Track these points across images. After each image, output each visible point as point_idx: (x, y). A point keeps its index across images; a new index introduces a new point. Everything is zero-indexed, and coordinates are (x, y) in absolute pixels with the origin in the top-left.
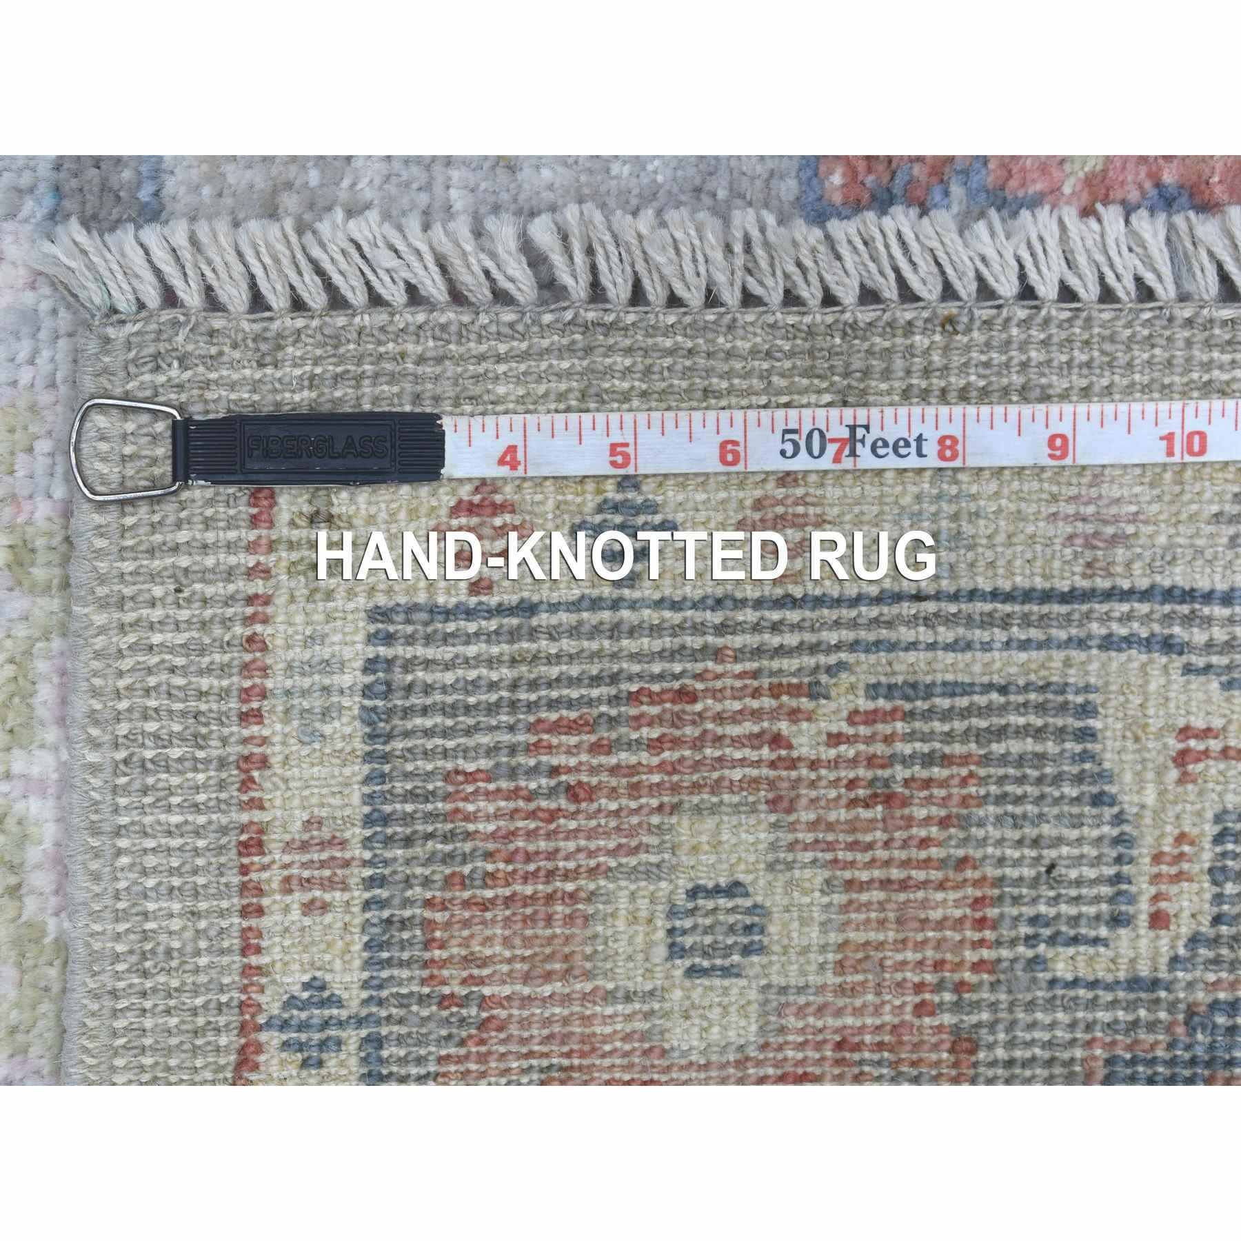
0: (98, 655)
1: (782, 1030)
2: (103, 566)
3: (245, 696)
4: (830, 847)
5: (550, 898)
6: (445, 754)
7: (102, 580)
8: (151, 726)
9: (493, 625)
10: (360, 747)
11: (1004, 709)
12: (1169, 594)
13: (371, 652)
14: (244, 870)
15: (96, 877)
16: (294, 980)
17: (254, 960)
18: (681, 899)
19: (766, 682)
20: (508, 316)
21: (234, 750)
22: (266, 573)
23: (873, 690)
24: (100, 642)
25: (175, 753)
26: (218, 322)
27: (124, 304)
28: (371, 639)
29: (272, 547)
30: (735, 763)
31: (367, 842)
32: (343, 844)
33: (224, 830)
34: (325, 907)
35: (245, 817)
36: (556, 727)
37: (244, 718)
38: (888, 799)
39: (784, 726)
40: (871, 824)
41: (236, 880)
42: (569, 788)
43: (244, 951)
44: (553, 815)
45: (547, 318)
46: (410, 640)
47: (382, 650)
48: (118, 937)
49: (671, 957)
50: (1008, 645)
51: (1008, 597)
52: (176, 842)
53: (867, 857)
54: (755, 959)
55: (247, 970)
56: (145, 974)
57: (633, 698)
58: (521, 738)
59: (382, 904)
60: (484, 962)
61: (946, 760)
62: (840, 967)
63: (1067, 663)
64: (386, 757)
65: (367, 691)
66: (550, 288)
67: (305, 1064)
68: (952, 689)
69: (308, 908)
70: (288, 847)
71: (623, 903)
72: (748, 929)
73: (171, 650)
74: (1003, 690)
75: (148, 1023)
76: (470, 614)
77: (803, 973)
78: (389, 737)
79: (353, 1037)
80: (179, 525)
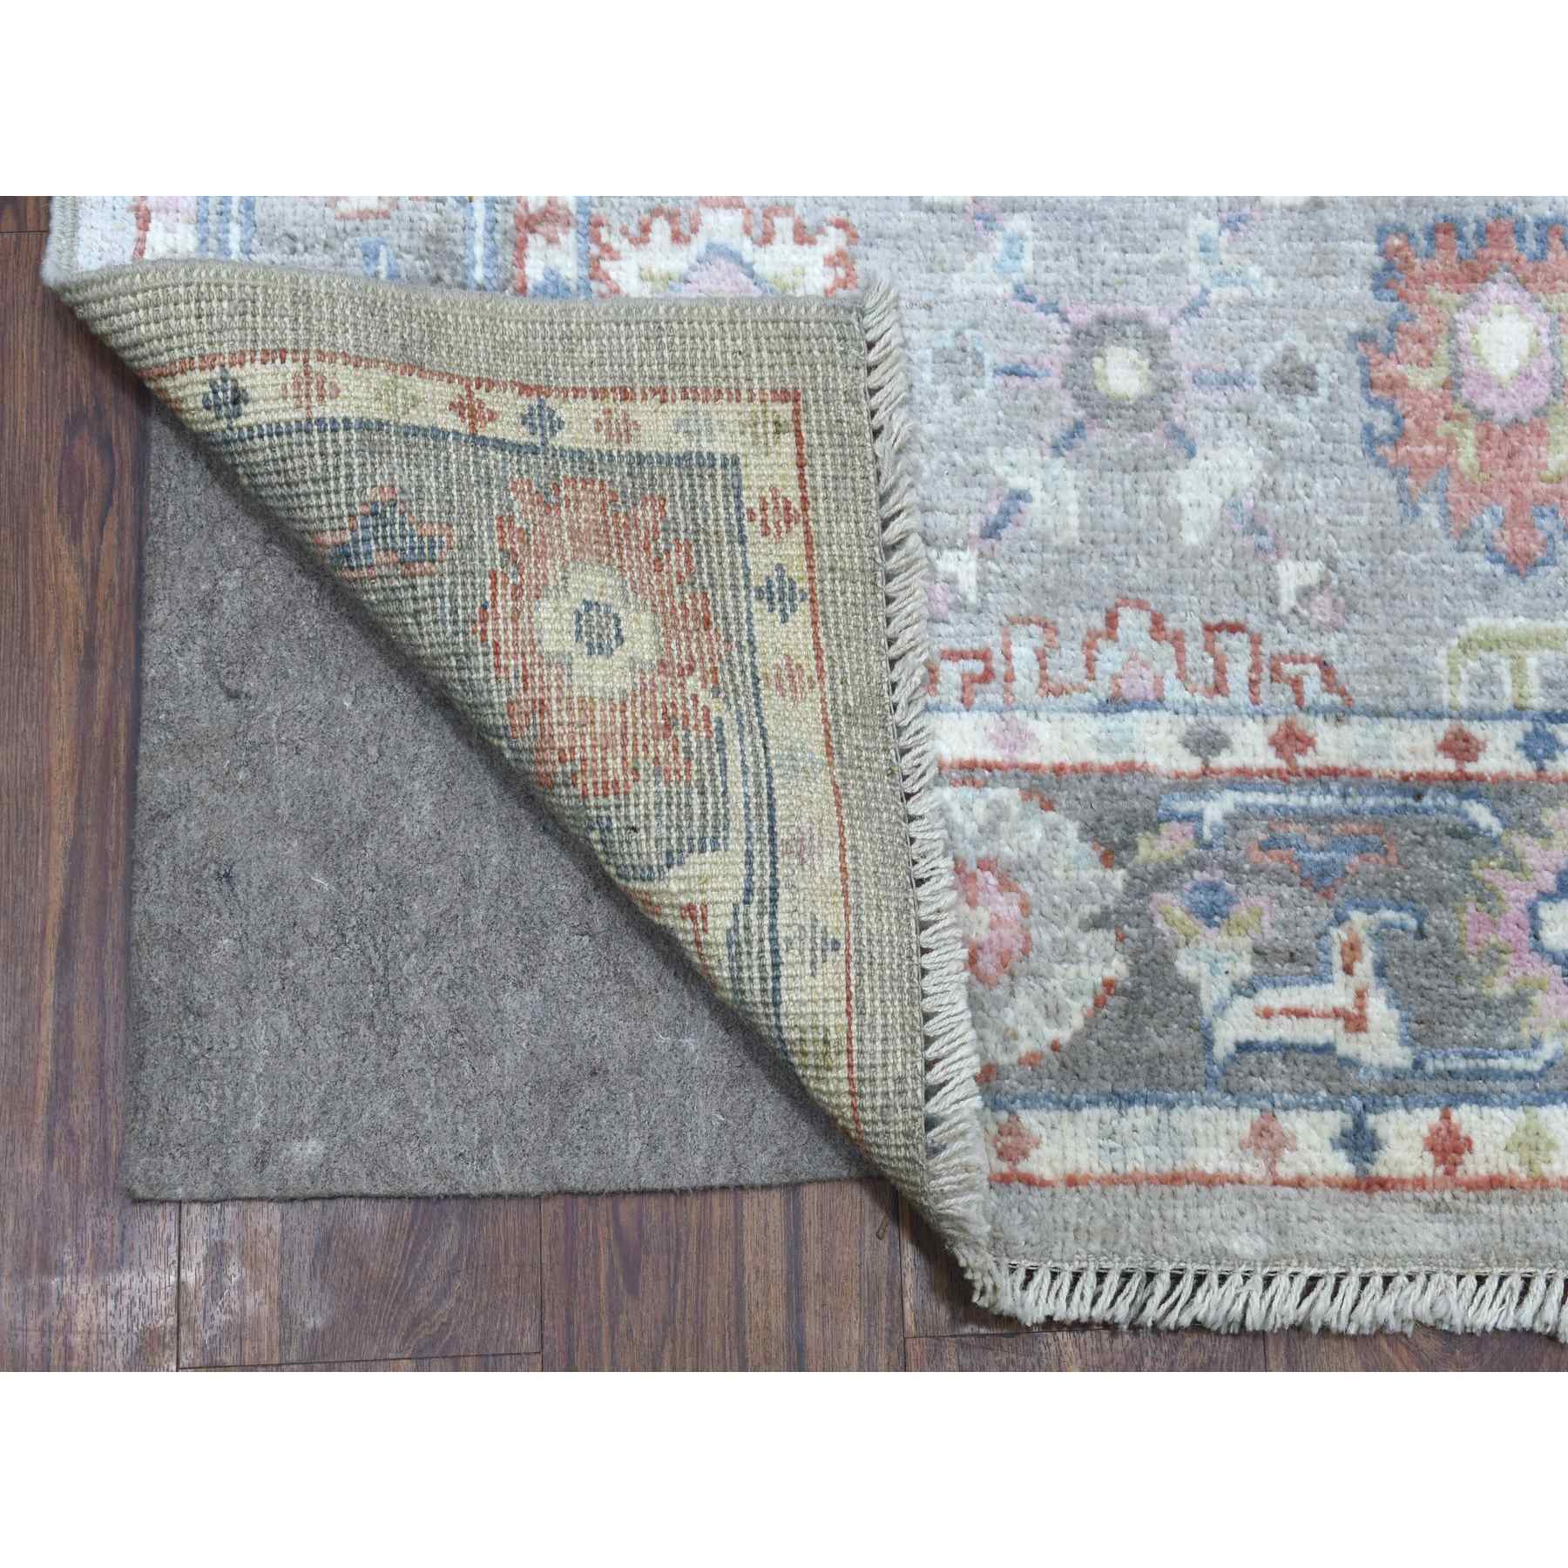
0: (708, 311)
1: (549, 665)
2: (748, 312)
3: (695, 390)
4: (643, 691)
5: (608, 544)
6: (673, 496)
7: (742, 312)
8: (677, 341)
9: (734, 522)
10: (674, 451)
11: (714, 793)
12: (774, 889)
13: (718, 456)
14: (613, 390)
15: (606, 313)
16: (562, 413)
17: (571, 394)
18: (614, 611)
19: (718, 665)
20: (877, 527)
21: (669, 384)
22: (751, 400)
23: (720, 721)
24: (714, 312)
25: (666, 354)
26: (862, 372)
27: (867, 320)
28: (724, 456)
29: (763, 401)
30: (679, 645)
31: (629, 453)
32: (628, 441)
33: (631, 379)
34: (598, 431)
35: (638, 391)
36: (687, 553)
37: (684, 389)
38: (667, 727)
39: (698, 674)
40: (654, 716)
41: (609, 385)
42: (659, 559)
43: (574, 389)
44: (647, 549)
45: (876, 549)
46: (724, 476)
47: (719, 462)
48: (578, 324)
49: (585, 602)
50: (746, 795)
51: (770, 796)
52: (624, 354)
53: (638, 715)
54: (586, 650)
55: (565, 390)
56: (561, 339)
57: (705, 594)
58: (683, 536)
59: (601, 459)
60: (576, 509)
61: (688, 760)
62: (582, 700)
63: (739, 831)
64: (669, 464)
65: (699, 454)
66: (890, 549)
67: (523, 416)
68: (724, 762)
69: (597, 422)
70: (625, 413)
71: (610, 581)
72: (600, 646)
73: (713, 349)
74: (724, 793)
75: (539, 340)
76: (738, 508)
77: (579, 676)
78: (679, 466)
79: (537, 440)
80: (770, 352)
